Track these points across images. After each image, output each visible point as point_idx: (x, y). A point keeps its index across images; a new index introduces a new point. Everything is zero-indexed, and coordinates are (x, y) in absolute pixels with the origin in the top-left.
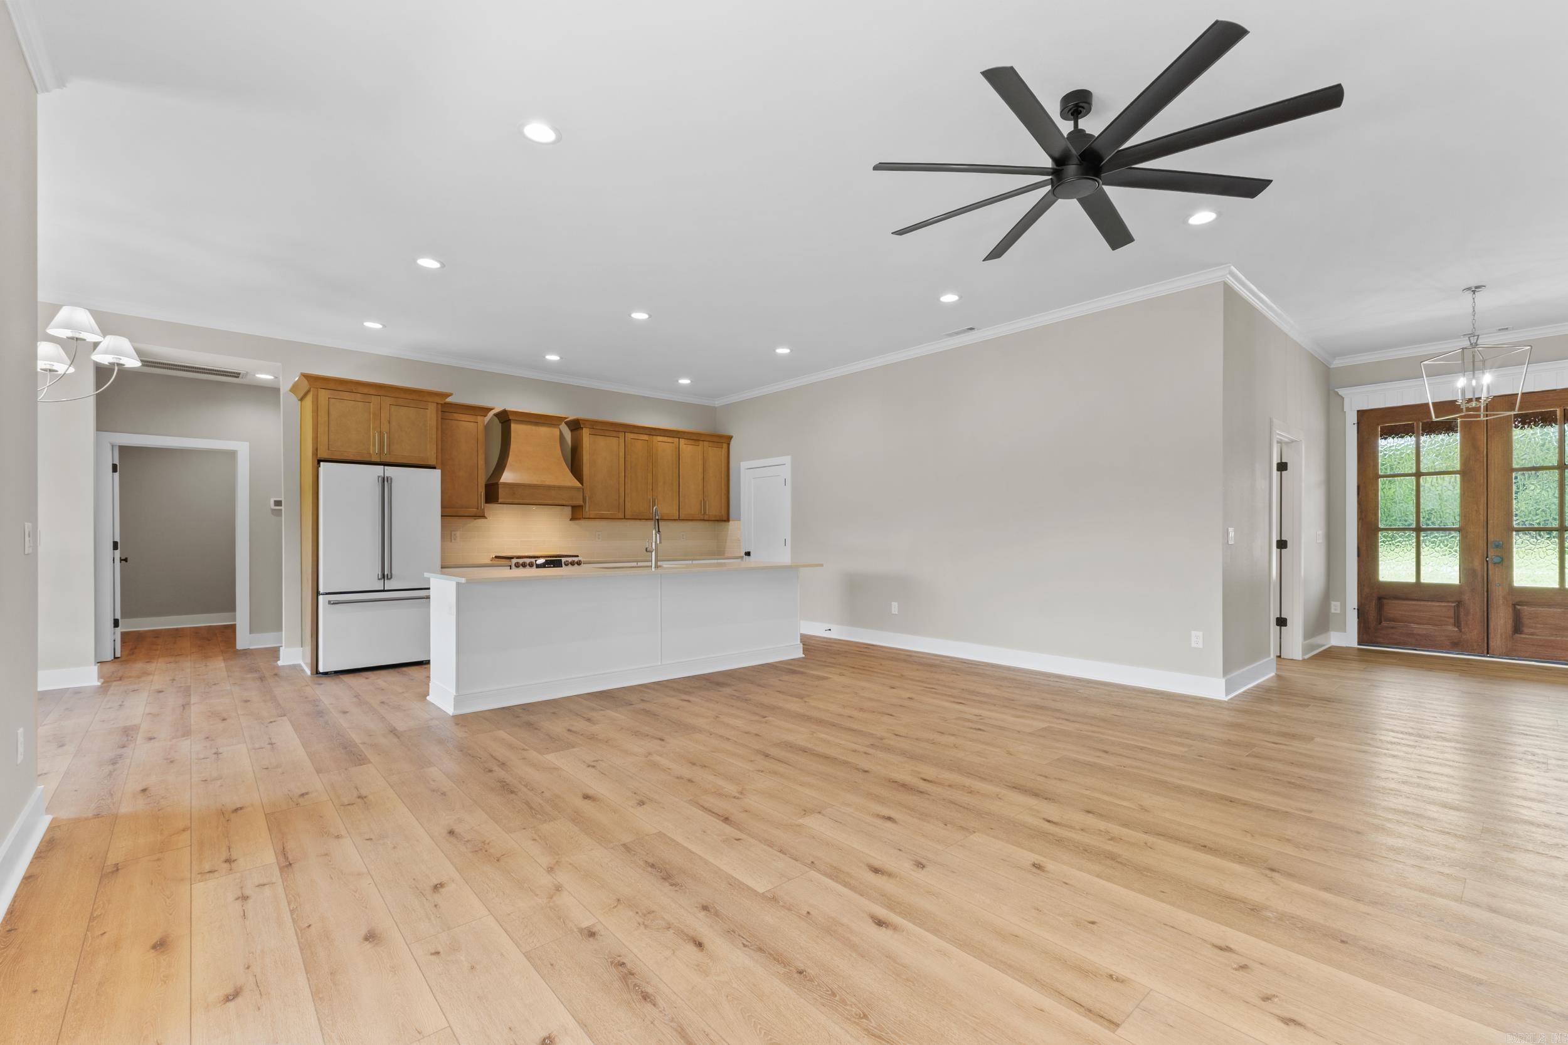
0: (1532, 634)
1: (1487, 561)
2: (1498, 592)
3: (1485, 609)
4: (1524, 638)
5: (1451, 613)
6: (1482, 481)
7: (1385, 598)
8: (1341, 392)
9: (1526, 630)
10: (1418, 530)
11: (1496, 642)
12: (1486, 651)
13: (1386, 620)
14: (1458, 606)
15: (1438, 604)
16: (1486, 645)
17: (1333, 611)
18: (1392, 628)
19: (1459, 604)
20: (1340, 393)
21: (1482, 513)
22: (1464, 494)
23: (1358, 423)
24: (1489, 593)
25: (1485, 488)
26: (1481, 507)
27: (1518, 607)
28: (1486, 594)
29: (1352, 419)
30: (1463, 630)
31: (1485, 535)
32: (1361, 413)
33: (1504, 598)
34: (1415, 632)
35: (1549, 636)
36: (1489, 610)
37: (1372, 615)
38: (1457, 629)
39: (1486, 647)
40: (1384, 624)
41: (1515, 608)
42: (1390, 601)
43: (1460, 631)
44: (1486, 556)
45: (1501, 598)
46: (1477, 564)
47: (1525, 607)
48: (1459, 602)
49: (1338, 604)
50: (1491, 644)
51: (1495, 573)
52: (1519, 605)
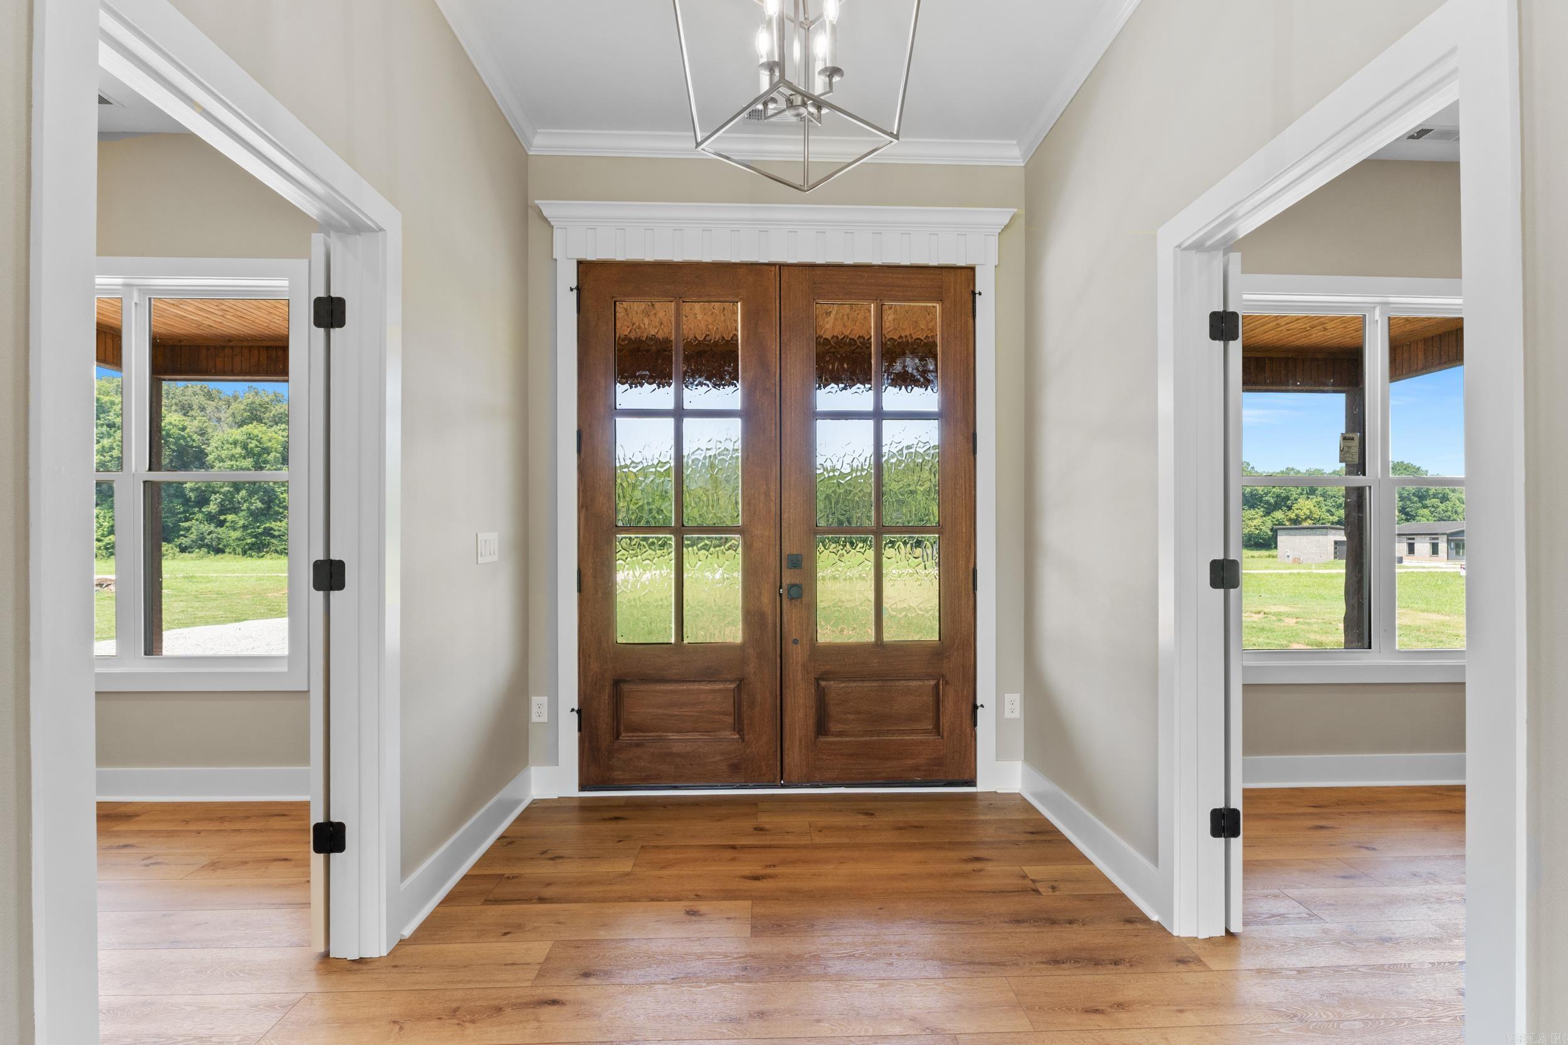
0: (841, 734)
1: (781, 595)
2: (797, 655)
3: (778, 692)
4: (831, 743)
5: (729, 706)
6: (773, 435)
7: (625, 681)
8: (550, 209)
9: (834, 727)
10: (680, 530)
11: (794, 756)
12: (779, 777)
13: (627, 730)
14: (739, 688)
15: (708, 687)
16: (779, 763)
17: (535, 718)
18: (638, 745)
19: (741, 683)
20: (546, 213)
21: (773, 498)
22: (748, 458)
23: (578, 288)
24: (783, 659)
25: (778, 448)
26: (772, 487)
27: (823, 683)
28: (779, 661)
29: (568, 277)
30: (746, 738)
31: (778, 542)
32: (584, 267)
33: (804, 666)
34: (674, 750)
35: (862, 736)
36: (784, 691)
37: (604, 720)
38: (737, 736)
39: (779, 769)
40: (625, 736)
41: (818, 684)
42: (634, 687)
43: (742, 738)
44: (778, 584)
45: (799, 668)
46: (766, 599)
47: (832, 682)
48: (741, 681)
49: (544, 700)
50: (786, 761)
51: (793, 615)
52: (823, 680)
